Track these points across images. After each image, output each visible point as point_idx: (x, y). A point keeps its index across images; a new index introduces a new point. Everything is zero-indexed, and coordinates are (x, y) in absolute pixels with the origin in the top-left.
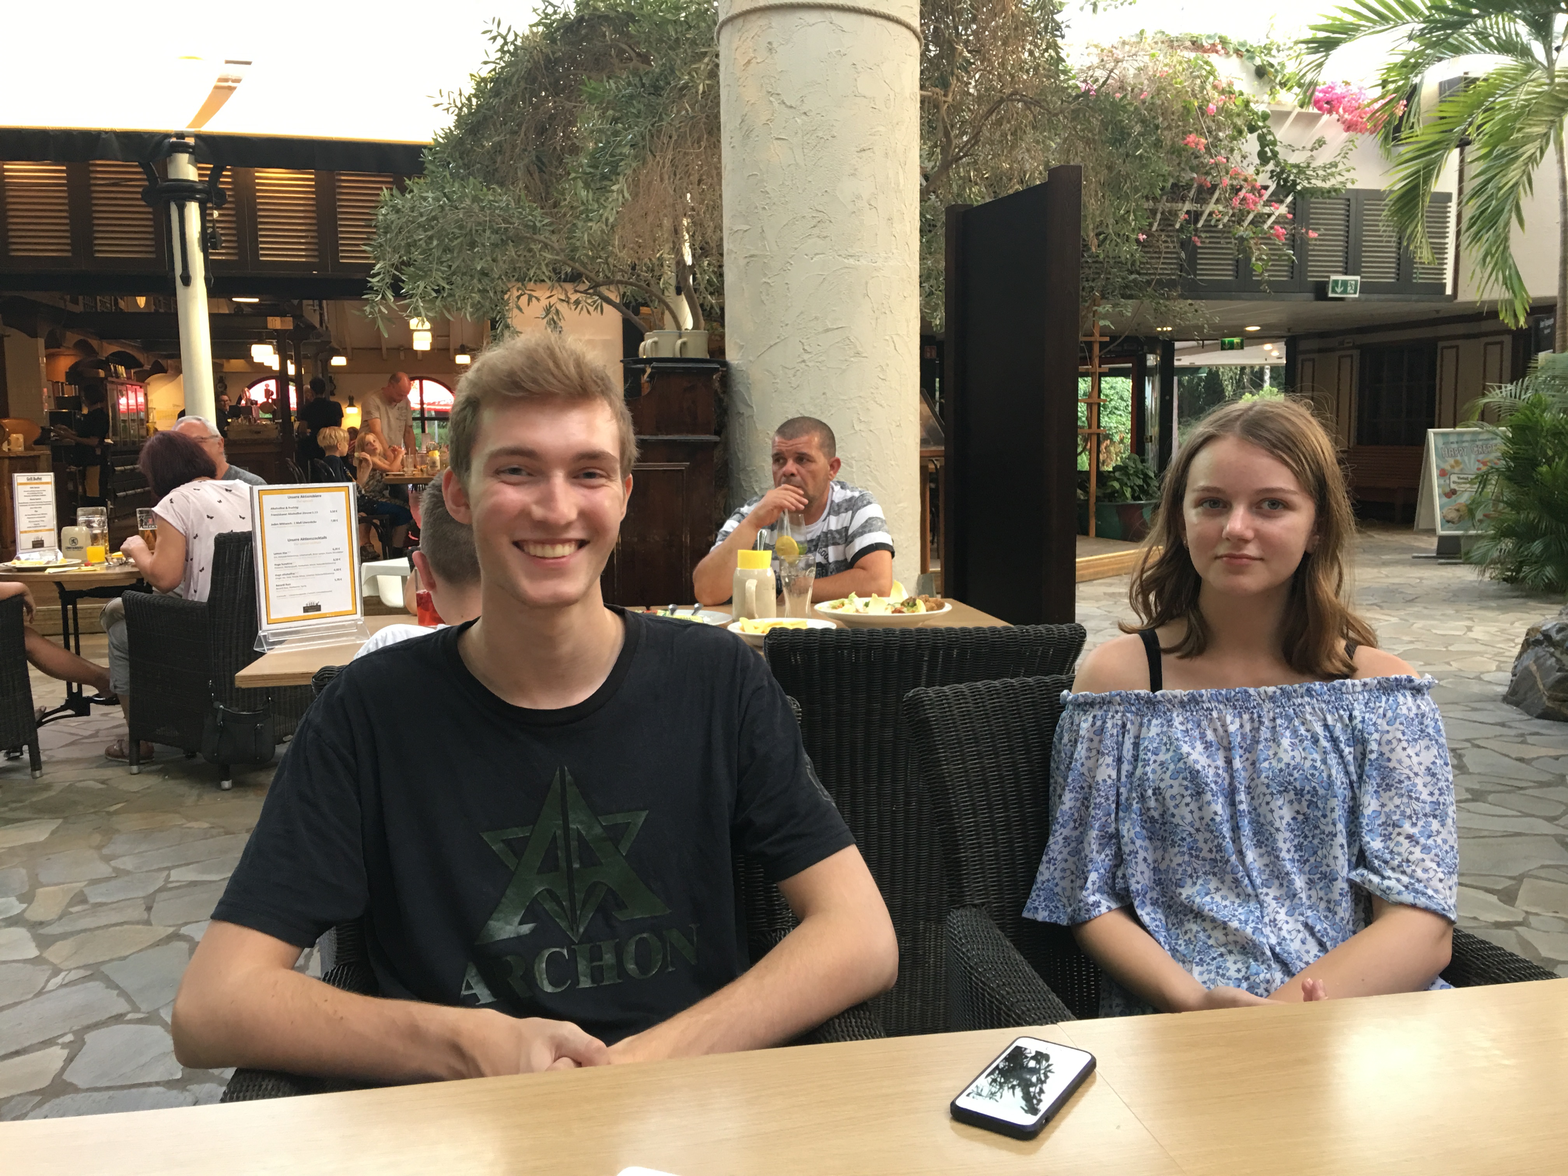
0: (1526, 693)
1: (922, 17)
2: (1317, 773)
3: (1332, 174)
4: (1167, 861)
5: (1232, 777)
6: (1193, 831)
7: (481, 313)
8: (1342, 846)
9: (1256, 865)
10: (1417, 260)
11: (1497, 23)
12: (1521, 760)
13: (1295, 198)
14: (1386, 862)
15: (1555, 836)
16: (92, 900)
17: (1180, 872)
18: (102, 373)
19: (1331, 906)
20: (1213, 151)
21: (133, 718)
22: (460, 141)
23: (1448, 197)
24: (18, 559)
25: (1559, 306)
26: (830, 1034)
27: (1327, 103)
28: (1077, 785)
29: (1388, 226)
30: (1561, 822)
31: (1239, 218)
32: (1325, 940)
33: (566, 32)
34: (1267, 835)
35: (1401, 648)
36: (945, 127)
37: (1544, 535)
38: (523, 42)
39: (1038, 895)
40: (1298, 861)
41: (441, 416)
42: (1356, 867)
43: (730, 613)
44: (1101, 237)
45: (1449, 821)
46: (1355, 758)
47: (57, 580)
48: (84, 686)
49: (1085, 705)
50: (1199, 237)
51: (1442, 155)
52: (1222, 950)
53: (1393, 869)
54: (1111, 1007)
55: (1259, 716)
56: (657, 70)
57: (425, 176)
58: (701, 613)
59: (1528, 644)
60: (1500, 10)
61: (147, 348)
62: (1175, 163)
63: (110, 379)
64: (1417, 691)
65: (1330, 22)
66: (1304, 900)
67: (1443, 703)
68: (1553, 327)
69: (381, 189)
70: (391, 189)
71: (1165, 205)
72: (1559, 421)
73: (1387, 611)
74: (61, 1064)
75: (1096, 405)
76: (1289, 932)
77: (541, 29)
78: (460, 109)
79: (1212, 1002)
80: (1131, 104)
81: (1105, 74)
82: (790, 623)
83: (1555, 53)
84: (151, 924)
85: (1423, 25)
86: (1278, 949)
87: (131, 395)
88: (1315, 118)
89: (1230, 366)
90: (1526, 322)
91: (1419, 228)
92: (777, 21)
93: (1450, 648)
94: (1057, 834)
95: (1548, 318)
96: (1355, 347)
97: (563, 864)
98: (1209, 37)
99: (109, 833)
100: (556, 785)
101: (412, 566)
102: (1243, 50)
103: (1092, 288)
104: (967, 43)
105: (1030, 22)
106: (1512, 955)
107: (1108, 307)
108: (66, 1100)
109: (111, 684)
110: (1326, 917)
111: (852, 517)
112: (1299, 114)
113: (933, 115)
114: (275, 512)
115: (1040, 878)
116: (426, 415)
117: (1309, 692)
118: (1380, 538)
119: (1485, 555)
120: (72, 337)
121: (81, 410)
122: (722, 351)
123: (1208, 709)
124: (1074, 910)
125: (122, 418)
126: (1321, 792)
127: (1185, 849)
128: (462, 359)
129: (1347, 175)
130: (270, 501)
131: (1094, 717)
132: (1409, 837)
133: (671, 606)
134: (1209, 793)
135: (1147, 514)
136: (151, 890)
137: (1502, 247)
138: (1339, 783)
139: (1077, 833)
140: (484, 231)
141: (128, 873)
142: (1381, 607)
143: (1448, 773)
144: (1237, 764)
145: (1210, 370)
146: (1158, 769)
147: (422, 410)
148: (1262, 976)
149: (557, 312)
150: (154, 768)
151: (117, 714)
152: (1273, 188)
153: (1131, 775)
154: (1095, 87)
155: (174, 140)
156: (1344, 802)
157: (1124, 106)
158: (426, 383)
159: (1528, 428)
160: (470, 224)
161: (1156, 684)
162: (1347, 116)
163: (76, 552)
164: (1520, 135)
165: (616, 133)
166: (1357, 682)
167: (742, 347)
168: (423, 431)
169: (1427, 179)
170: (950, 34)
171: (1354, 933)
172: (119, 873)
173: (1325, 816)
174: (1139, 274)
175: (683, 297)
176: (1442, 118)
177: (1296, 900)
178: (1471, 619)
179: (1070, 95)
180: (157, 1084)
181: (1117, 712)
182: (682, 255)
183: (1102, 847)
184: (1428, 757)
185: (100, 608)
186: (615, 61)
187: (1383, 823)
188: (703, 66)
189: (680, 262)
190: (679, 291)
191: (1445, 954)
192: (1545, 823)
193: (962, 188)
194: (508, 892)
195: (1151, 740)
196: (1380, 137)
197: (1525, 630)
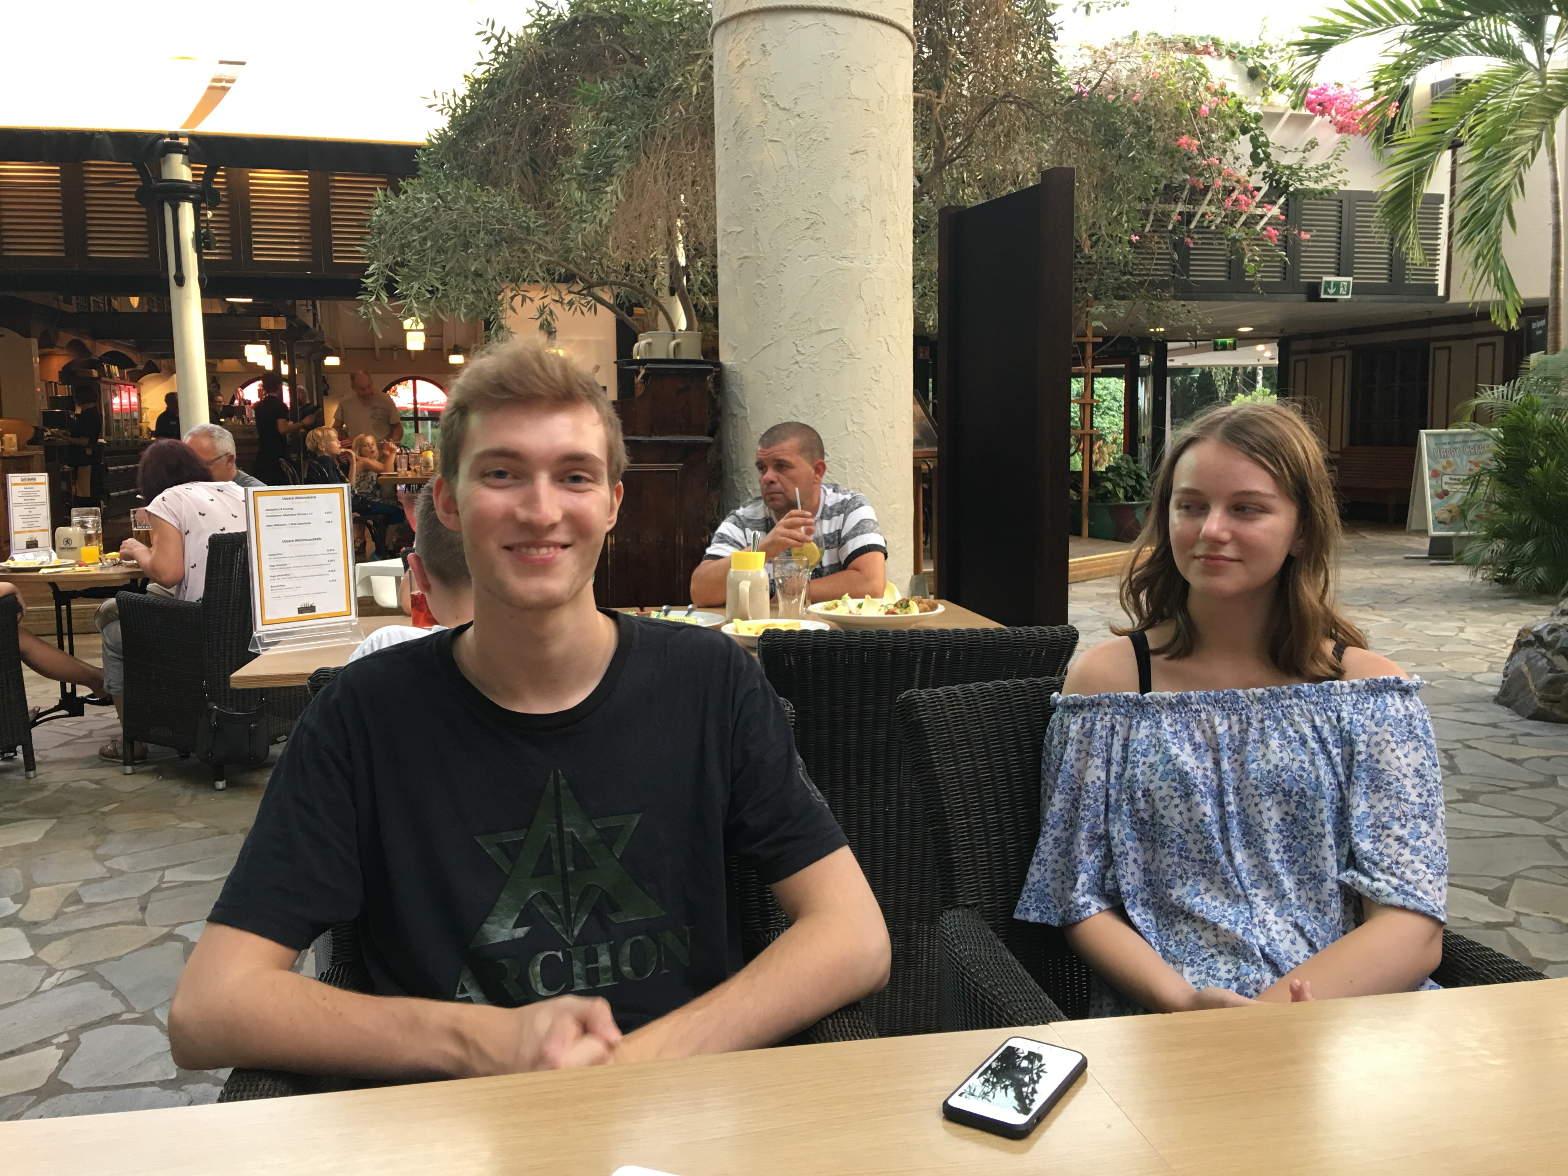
0: (1517, 694)
1: (915, 19)
2: (1305, 775)
3: (1325, 176)
4: (1157, 863)
5: (1220, 779)
6: (1182, 832)
7: (474, 314)
8: (1331, 847)
9: (1245, 866)
10: (1409, 261)
11: (1489, 25)
12: (1512, 760)
13: (1287, 200)
14: (1376, 864)
15: (1546, 837)
16: (86, 900)
17: (1170, 872)
18: (95, 373)
19: (1321, 907)
20: (1205, 152)
21: (126, 718)
22: (454, 142)
23: (1440, 198)
24: (13, 559)
25: (1550, 307)
26: (823, 1035)
27: (1320, 104)
28: (1067, 787)
29: (1380, 227)
30: (1552, 822)
31: (1231, 219)
32: (1314, 940)
33: (560, 33)
34: (1256, 836)
35: (1393, 649)
36: (939, 129)
37: (1536, 535)
38: (517, 43)
39: (1029, 897)
40: (1287, 861)
41: (434, 416)
42: (1347, 867)
43: (724, 615)
44: (1094, 238)
45: (1438, 822)
46: (1342, 759)
47: (51, 580)
48: (78, 687)
49: (1075, 707)
50: (1192, 238)
51: (1434, 157)
52: (1213, 950)
53: (1382, 871)
54: (1101, 1007)
55: (1248, 718)
56: (651, 72)
57: (419, 177)
58: (695, 614)
59: (1519, 645)
60: (1491, 13)
61: (140, 348)
62: (1168, 164)
63: (103, 379)
64: (1406, 692)
65: (1322, 24)
66: (1294, 900)
67: (1433, 704)
68: (1545, 328)
69: (375, 189)
70: (385, 190)
71: (1157, 206)
72: (1551, 422)
73: (1378, 612)
74: (56, 1064)
75: (1089, 406)
76: (1278, 933)
77: (535, 30)
78: (455, 110)
79: (1200, 1003)
80: (1123, 106)
81: (1098, 75)
82: (783, 624)
83: (1546, 56)
84: (145, 924)
85: (1415, 28)
86: (1267, 950)
87: (125, 395)
88: (1308, 120)
89: (1223, 367)
90: (1518, 324)
91: (1411, 229)
92: (771, 23)
93: (1442, 649)
94: (1047, 835)
95: (1540, 319)
96: (1350, 348)
97: (557, 867)
98: (1202, 39)
99: (104, 833)
100: (550, 788)
101: (406, 567)
102: (1236, 51)
103: (1085, 289)
104: (960, 45)
105: (1023, 24)
106: (1500, 955)
107: (1101, 308)
108: (61, 1100)
109: (105, 684)
110: (1316, 917)
111: (844, 521)
112: (1291, 116)
113: (927, 116)
114: (270, 513)
115: (1030, 879)
116: (420, 415)
117: (1297, 694)
118: (1372, 538)
119: (1477, 555)
120: (66, 337)
121: (74, 410)
122: (715, 352)
123: (1197, 710)
124: (1065, 912)
125: (116, 417)
126: (1310, 793)
127: (1174, 850)
128: (456, 359)
129: (1340, 177)
130: (265, 502)
131: (1084, 719)
132: (1399, 839)
133: (664, 607)
134: (1198, 795)
135: (1139, 514)
136: (145, 891)
137: (1493, 249)
138: (1327, 784)
139: (1067, 834)
140: (479, 232)
141: (123, 873)
142: (1373, 608)
143: (1436, 774)
144: (1226, 765)
145: (1203, 371)
146: (1148, 771)
147: (416, 410)
148: (1252, 976)
149: (551, 312)
150: (146, 768)
151: (111, 714)
152: (1265, 188)
153: (1120, 776)
154: (1088, 89)
155: (168, 140)
156: (1332, 803)
157: (1117, 108)
158: (419, 383)
159: (1522, 430)
160: (463, 225)
161: (1145, 686)
162: (1339, 118)
163: (69, 553)
164: (1512, 137)
165: (610, 135)
166: (1345, 683)
167: (735, 348)
168: (417, 431)
169: (1419, 181)
170: (944, 36)
171: (1345, 933)
172: (114, 873)
173: (1313, 817)
174: (1131, 274)
175: (677, 298)
176: (1434, 120)
177: (1285, 901)
178: (1463, 620)
179: (1063, 98)
180: (152, 1084)
181: (1106, 714)
182: (676, 257)
183: (1092, 848)
184: (1415, 759)
185: (93, 608)
186: (610, 62)
187: (1372, 825)
188: (697, 68)
189: (674, 263)
190: (672, 293)
191: (1435, 955)
192: (1535, 823)
193: (955, 190)
194: (502, 896)
195: (1140, 743)
196: (1372, 139)
197: (1517, 631)
